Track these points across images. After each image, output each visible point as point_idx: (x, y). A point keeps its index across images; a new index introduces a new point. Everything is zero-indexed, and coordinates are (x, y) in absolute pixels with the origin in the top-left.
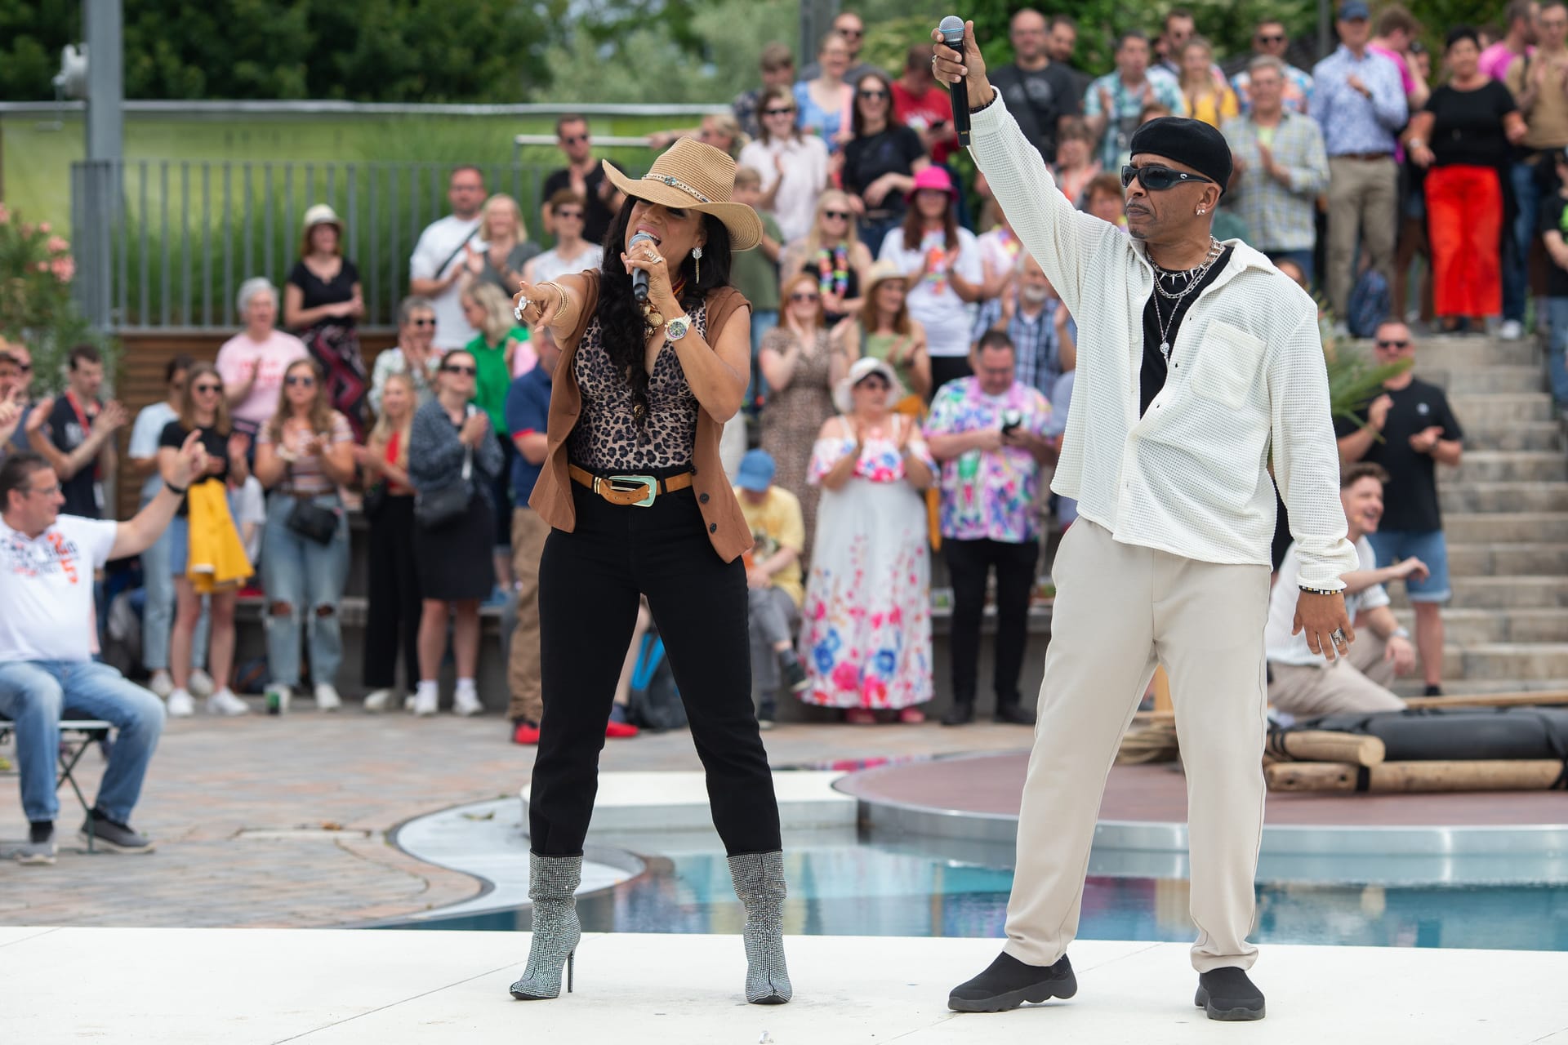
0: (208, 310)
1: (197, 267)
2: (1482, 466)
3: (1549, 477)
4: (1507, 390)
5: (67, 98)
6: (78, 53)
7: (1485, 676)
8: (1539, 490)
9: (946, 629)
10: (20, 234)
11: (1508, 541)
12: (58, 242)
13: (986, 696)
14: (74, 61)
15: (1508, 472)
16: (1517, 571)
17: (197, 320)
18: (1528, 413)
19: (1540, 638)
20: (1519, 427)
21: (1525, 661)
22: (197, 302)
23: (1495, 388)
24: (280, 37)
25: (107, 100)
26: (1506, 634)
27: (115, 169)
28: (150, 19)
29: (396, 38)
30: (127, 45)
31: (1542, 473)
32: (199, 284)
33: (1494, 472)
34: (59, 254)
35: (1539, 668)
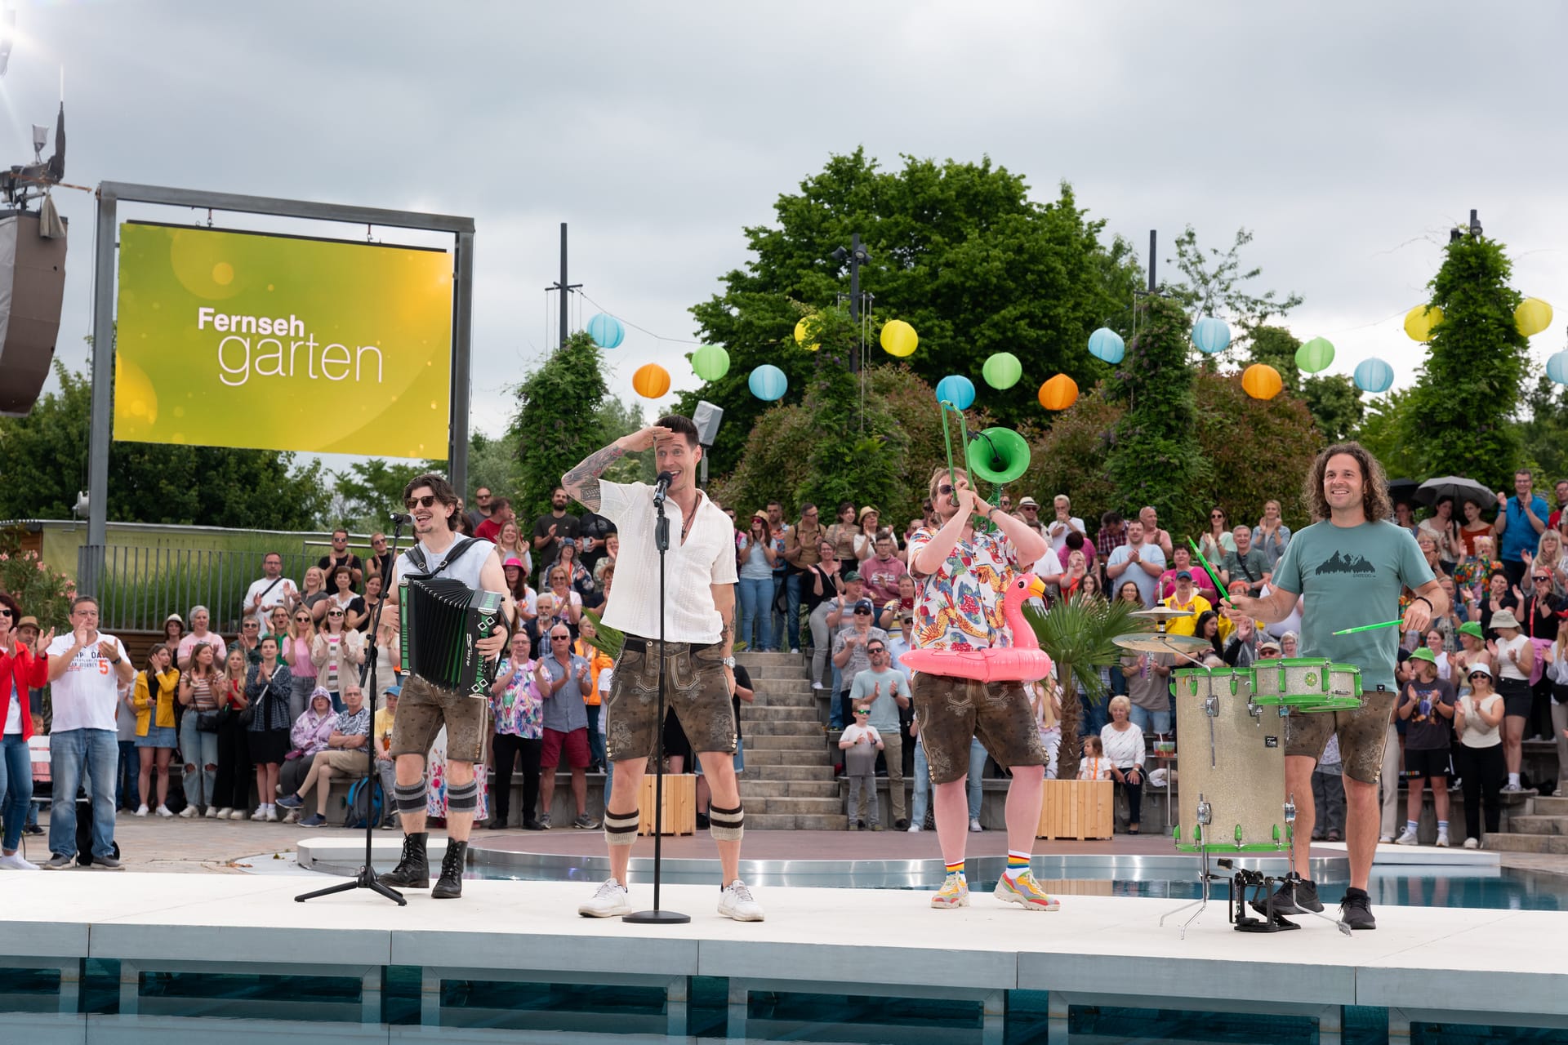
0: (145, 623)
1: (141, 600)
2: (777, 712)
3: (809, 719)
4: (789, 677)
5: (79, 518)
6: (85, 495)
7: (776, 812)
8: (804, 725)
9: (493, 782)
10: (51, 579)
11: (789, 748)
12: (71, 582)
13: (514, 814)
14: (83, 500)
15: (789, 715)
16: (792, 763)
17: (139, 626)
18: (798, 688)
19: (803, 794)
20: (795, 695)
21: (796, 804)
22: (140, 618)
23: (783, 676)
24: (184, 504)
25: (98, 516)
26: (787, 792)
27: (101, 549)
28: (121, 494)
29: (243, 507)
30: (109, 507)
31: (805, 716)
32: (141, 609)
33: (782, 715)
34: (70, 587)
35: (803, 808)
